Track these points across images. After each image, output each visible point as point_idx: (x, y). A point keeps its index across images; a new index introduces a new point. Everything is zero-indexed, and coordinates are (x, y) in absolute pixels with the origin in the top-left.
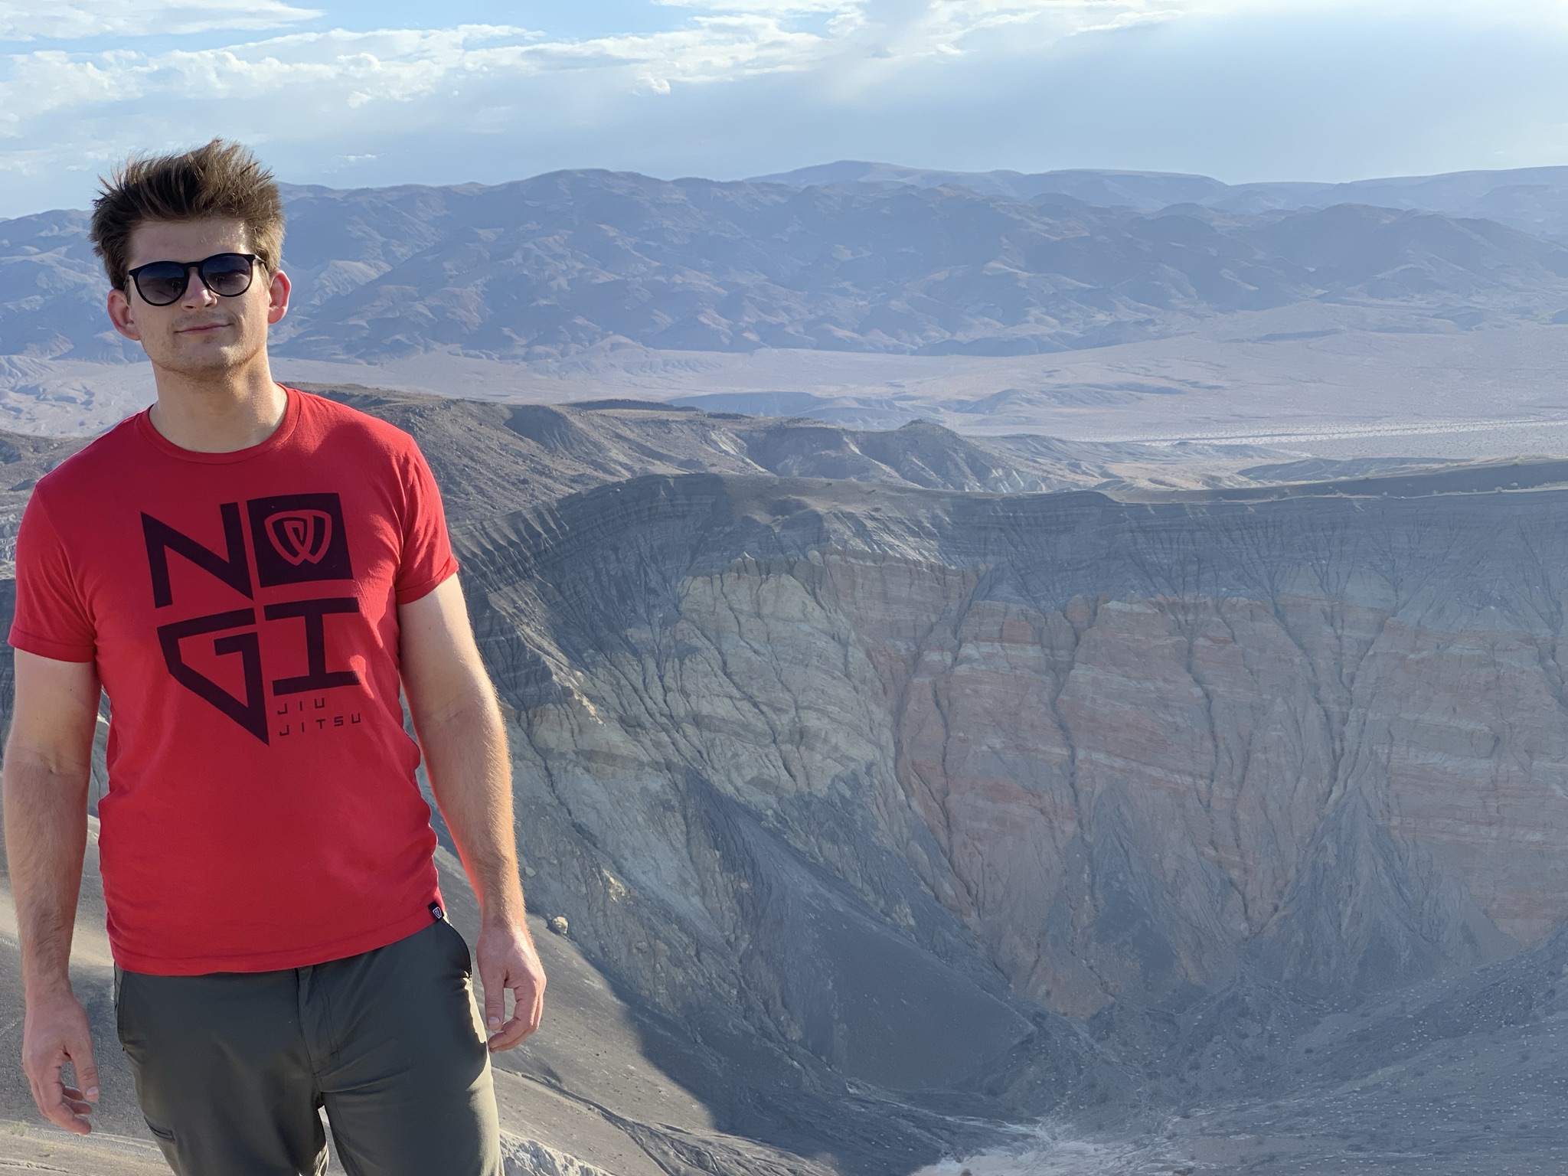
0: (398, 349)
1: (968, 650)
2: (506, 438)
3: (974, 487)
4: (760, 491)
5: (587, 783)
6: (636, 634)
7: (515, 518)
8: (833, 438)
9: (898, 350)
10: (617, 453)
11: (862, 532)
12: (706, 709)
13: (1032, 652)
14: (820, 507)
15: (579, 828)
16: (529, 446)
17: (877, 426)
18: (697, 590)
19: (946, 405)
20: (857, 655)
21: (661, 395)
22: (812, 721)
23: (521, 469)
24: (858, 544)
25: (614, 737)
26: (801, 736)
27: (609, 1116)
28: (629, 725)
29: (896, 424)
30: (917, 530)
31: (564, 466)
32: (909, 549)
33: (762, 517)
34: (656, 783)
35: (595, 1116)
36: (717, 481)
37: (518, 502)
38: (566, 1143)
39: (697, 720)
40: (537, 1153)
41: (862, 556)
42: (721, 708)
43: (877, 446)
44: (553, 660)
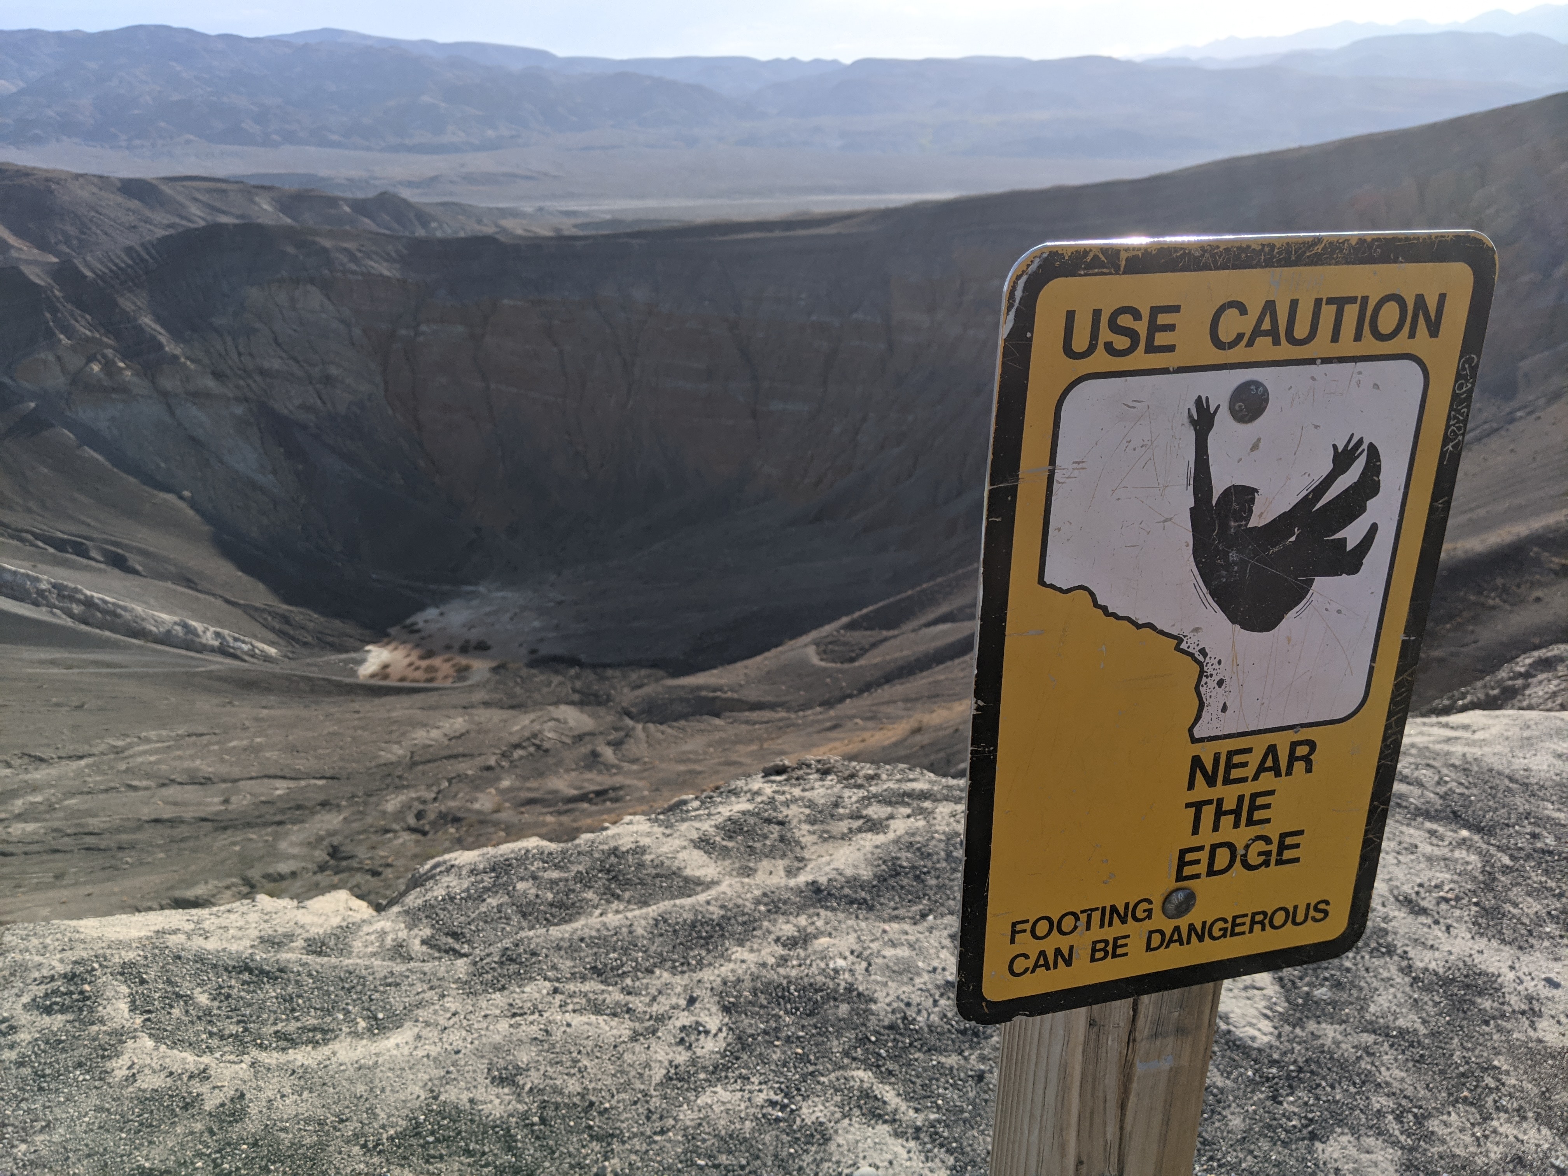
0: (37, 140)
1: (424, 328)
2: (120, 199)
3: (420, 232)
4: (288, 233)
5: (195, 411)
6: (217, 321)
7: (129, 250)
8: (333, 202)
9: (369, 149)
10: (195, 210)
11: (353, 259)
12: (266, 365)
13: (460, 329)
14: (327, 243)
15: (192, 438)
16: (135, 204)
17: (360, 195)
18: (254, 294)
19: (401, 183)
20: (357, 332)
21: (220, 173)
22: (333, 371)
23: (132, 219)
24: (352, 266)
25: (210, 383)
26: (327, 380)
27: (228, 602)
28: (218, 375)
29: (371, 194)
30: (388, 259)
31: (161, 217)
32: (384, 269)
33: (291, 250)
34: (239, 410)
35: (219, 602)
36: (260, 227)
37: (132, 240)
38: (202, 619)
39: (262, 372)
40: (185, 626)
41: (353, 272)
42: (276, 364)
43: (361, 207)
44: (164, 338)
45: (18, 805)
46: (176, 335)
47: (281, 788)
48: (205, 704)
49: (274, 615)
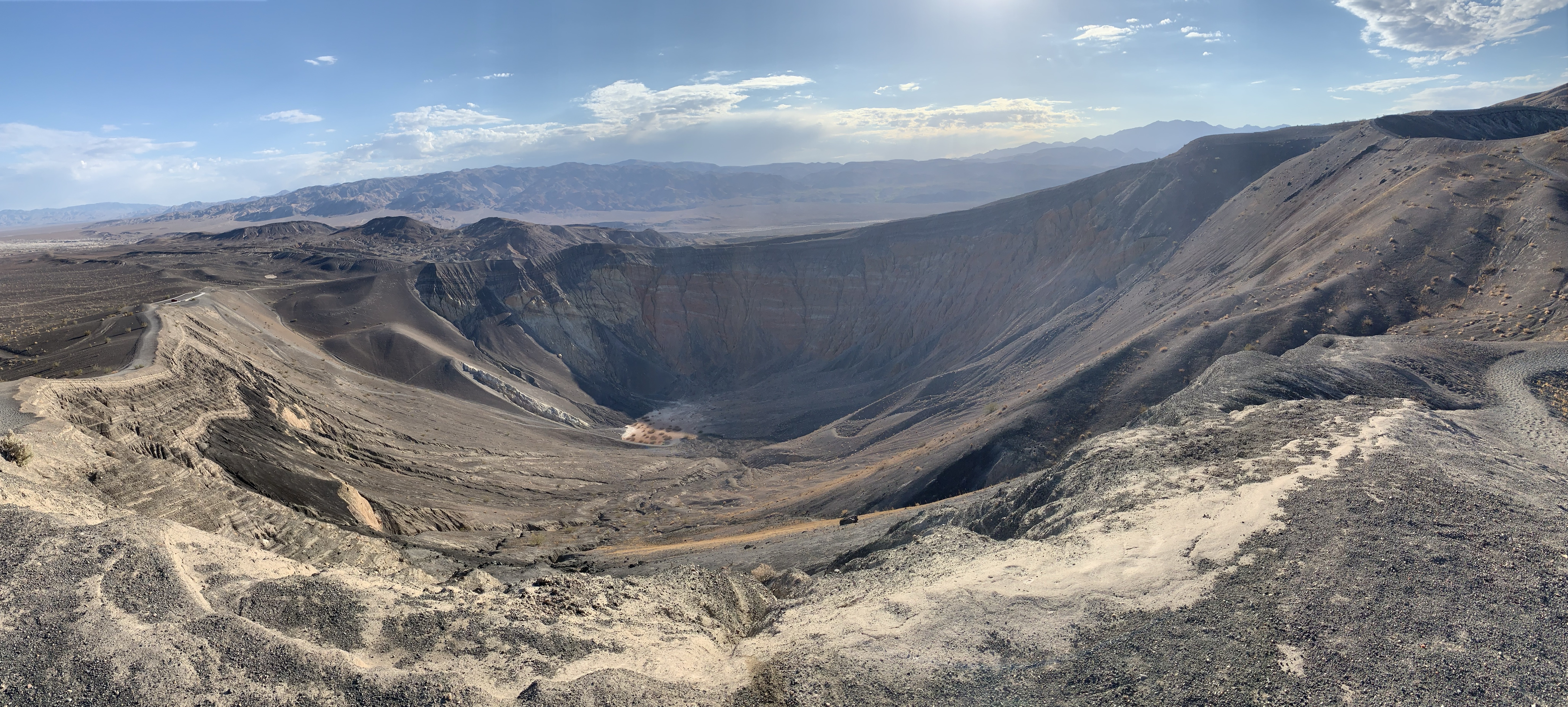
0: (527, 211)
1: (660, 287)
2: (550, 234)
3: (662, 246)
4: (611, 247)
5: (567, 321)
6: (580, 285)
7: (550, 255)
8: (628, 234)
9: (643, 210)
10: (577, 238)
11: (634, 258)
12: (597, 303)
13: (675, 287)
14: (624, 251)
15: (565, 333)
16: (555, 236)
17: (638, 230)
18: (595, 273)
19: (655, 225)
20: (632, 289)
21: (588, 223)
22: (622, 305)
23: (554, 242)
24: (633, 261)
25: (575, 310)
26: (620, 309)
27: (571, 402)
28: (578, 307)
29: (643, 230)
30: (647, 258)
31: (565, 242)
32: (645, 262)
33: (611, 254)
34: (585, 321)
35: (568, 402)
36: (600, 244)
37: (552, 251)
38: (560, 408)
39: (595, 306)
40: (553, 410)
41: (633, 264)
42: (601, 303)
43: (638, 236)
44: (560, 291)
45: (477, 468)
46: (565, 291)
47: (582, 484)
48: (556, 444)
49: (589, 409)
